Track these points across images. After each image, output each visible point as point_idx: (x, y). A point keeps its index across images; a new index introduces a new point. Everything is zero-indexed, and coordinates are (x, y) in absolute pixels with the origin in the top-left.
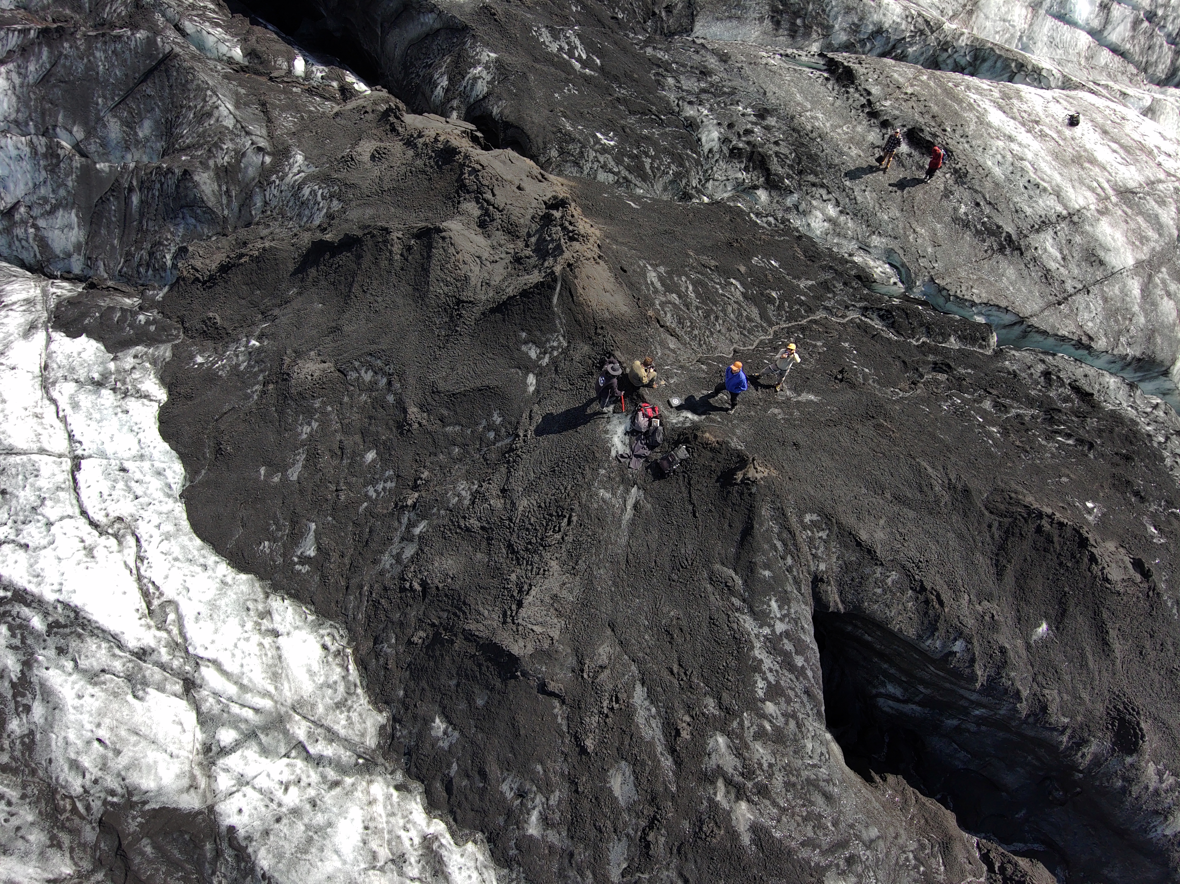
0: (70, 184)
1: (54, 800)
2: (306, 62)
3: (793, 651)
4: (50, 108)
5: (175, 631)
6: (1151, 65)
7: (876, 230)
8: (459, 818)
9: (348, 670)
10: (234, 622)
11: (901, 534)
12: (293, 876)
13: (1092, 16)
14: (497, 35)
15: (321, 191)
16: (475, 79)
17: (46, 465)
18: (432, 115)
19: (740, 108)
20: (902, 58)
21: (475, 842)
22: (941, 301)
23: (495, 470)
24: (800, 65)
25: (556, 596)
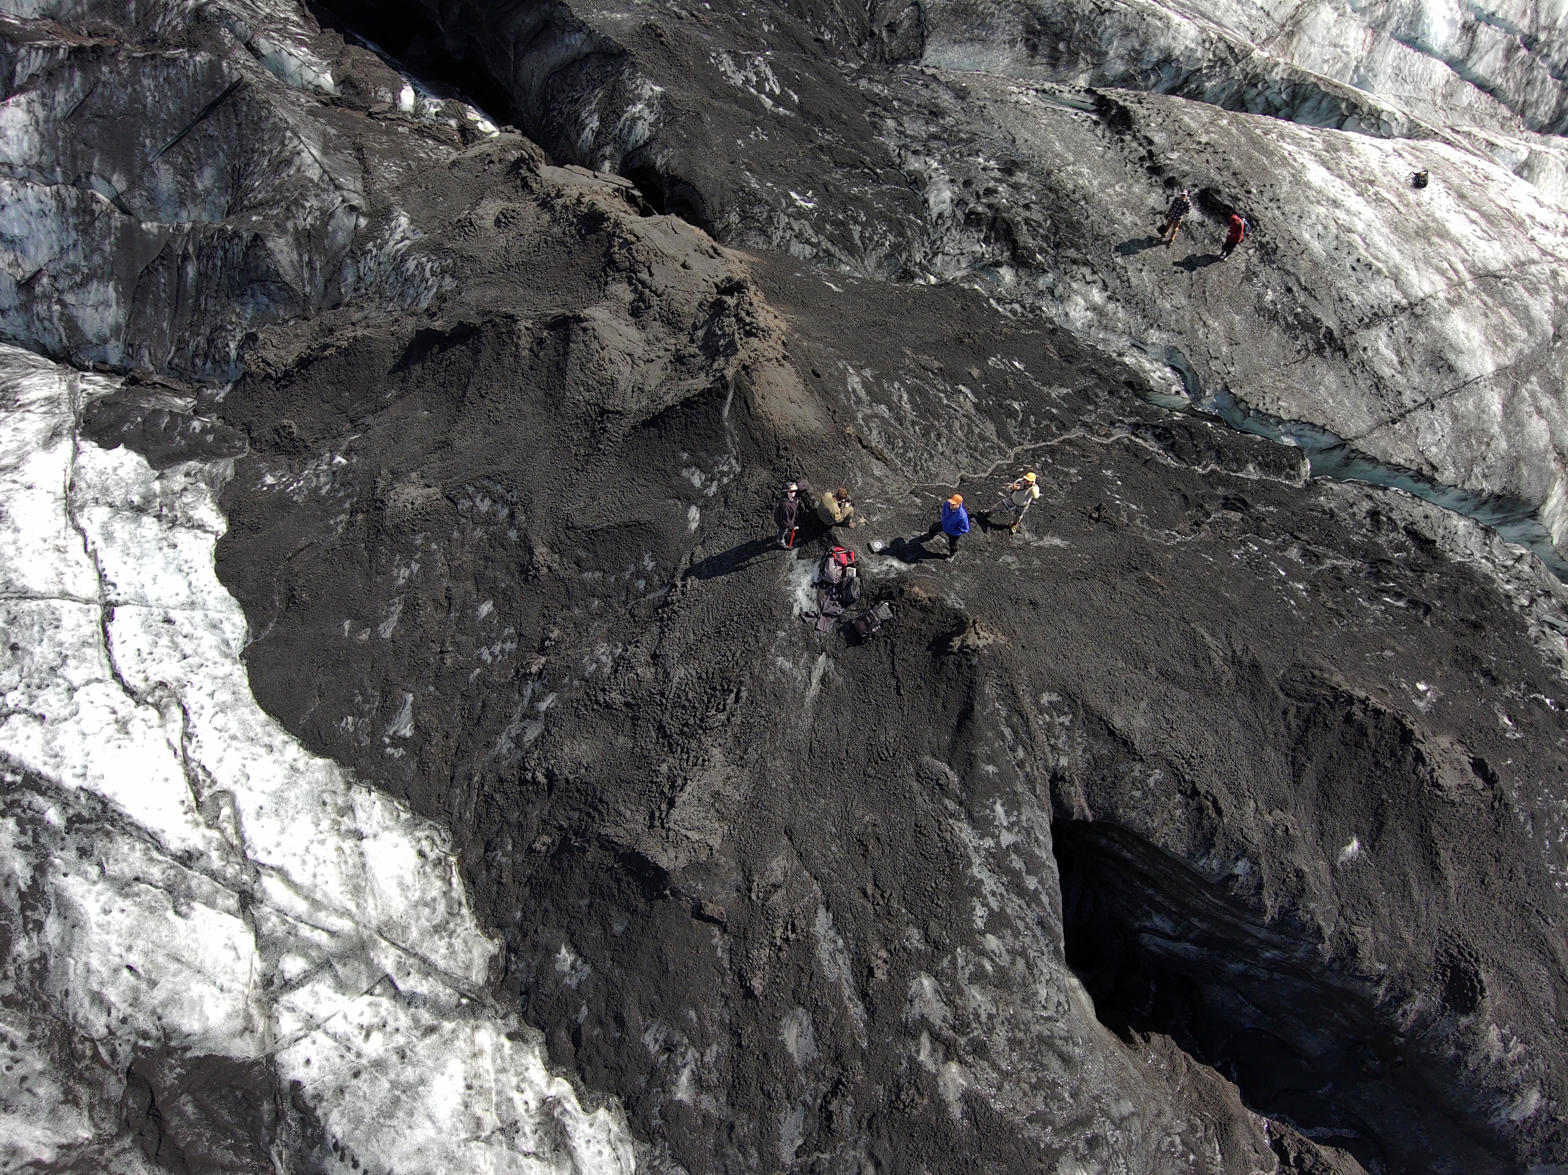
0: (107, 248)
1: (70, 1043)
2: (416, 92)
3: (1024, 869)
4: (83, 151)
5: (230, 830)
6: (1530, 106)
7: (1154, 321)
8: (588, 1077)
9: (450, 884)
10: (305, 820)
11: (1168, 721)
12: (374, 1146)
13: (1452, 41)
14: (664, 63)
15: (430, 265)
16: (634, 120)
17: (69, 612)
18: (577, 168)
19: (981, 160)
20: (1196, 95)
21: (609, 1109)
22: (1238, 416)
23: (645, 629)
24: (1062, 104)
25: (718, 793)
